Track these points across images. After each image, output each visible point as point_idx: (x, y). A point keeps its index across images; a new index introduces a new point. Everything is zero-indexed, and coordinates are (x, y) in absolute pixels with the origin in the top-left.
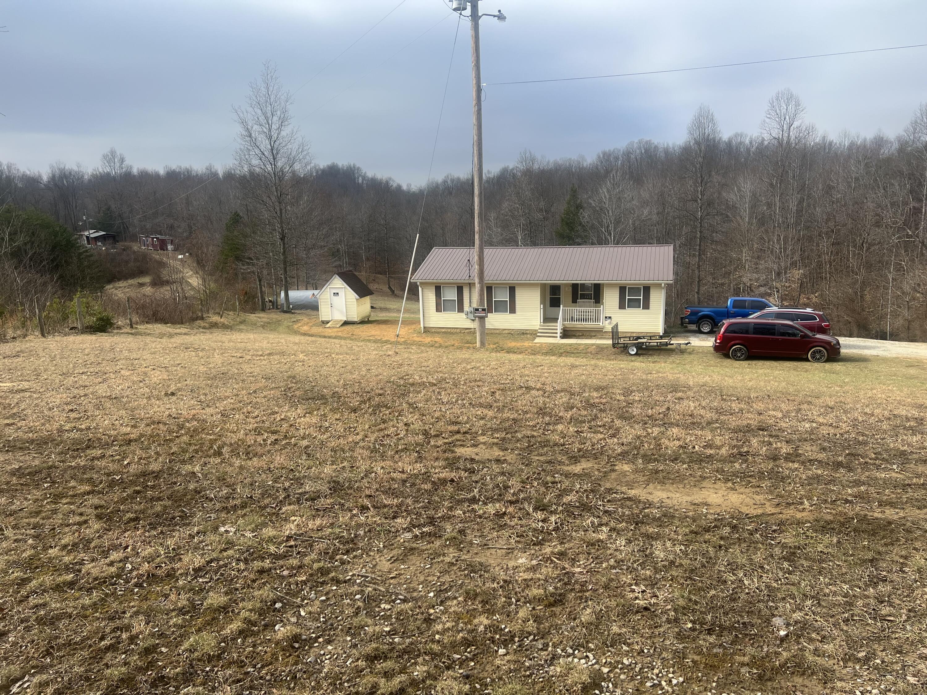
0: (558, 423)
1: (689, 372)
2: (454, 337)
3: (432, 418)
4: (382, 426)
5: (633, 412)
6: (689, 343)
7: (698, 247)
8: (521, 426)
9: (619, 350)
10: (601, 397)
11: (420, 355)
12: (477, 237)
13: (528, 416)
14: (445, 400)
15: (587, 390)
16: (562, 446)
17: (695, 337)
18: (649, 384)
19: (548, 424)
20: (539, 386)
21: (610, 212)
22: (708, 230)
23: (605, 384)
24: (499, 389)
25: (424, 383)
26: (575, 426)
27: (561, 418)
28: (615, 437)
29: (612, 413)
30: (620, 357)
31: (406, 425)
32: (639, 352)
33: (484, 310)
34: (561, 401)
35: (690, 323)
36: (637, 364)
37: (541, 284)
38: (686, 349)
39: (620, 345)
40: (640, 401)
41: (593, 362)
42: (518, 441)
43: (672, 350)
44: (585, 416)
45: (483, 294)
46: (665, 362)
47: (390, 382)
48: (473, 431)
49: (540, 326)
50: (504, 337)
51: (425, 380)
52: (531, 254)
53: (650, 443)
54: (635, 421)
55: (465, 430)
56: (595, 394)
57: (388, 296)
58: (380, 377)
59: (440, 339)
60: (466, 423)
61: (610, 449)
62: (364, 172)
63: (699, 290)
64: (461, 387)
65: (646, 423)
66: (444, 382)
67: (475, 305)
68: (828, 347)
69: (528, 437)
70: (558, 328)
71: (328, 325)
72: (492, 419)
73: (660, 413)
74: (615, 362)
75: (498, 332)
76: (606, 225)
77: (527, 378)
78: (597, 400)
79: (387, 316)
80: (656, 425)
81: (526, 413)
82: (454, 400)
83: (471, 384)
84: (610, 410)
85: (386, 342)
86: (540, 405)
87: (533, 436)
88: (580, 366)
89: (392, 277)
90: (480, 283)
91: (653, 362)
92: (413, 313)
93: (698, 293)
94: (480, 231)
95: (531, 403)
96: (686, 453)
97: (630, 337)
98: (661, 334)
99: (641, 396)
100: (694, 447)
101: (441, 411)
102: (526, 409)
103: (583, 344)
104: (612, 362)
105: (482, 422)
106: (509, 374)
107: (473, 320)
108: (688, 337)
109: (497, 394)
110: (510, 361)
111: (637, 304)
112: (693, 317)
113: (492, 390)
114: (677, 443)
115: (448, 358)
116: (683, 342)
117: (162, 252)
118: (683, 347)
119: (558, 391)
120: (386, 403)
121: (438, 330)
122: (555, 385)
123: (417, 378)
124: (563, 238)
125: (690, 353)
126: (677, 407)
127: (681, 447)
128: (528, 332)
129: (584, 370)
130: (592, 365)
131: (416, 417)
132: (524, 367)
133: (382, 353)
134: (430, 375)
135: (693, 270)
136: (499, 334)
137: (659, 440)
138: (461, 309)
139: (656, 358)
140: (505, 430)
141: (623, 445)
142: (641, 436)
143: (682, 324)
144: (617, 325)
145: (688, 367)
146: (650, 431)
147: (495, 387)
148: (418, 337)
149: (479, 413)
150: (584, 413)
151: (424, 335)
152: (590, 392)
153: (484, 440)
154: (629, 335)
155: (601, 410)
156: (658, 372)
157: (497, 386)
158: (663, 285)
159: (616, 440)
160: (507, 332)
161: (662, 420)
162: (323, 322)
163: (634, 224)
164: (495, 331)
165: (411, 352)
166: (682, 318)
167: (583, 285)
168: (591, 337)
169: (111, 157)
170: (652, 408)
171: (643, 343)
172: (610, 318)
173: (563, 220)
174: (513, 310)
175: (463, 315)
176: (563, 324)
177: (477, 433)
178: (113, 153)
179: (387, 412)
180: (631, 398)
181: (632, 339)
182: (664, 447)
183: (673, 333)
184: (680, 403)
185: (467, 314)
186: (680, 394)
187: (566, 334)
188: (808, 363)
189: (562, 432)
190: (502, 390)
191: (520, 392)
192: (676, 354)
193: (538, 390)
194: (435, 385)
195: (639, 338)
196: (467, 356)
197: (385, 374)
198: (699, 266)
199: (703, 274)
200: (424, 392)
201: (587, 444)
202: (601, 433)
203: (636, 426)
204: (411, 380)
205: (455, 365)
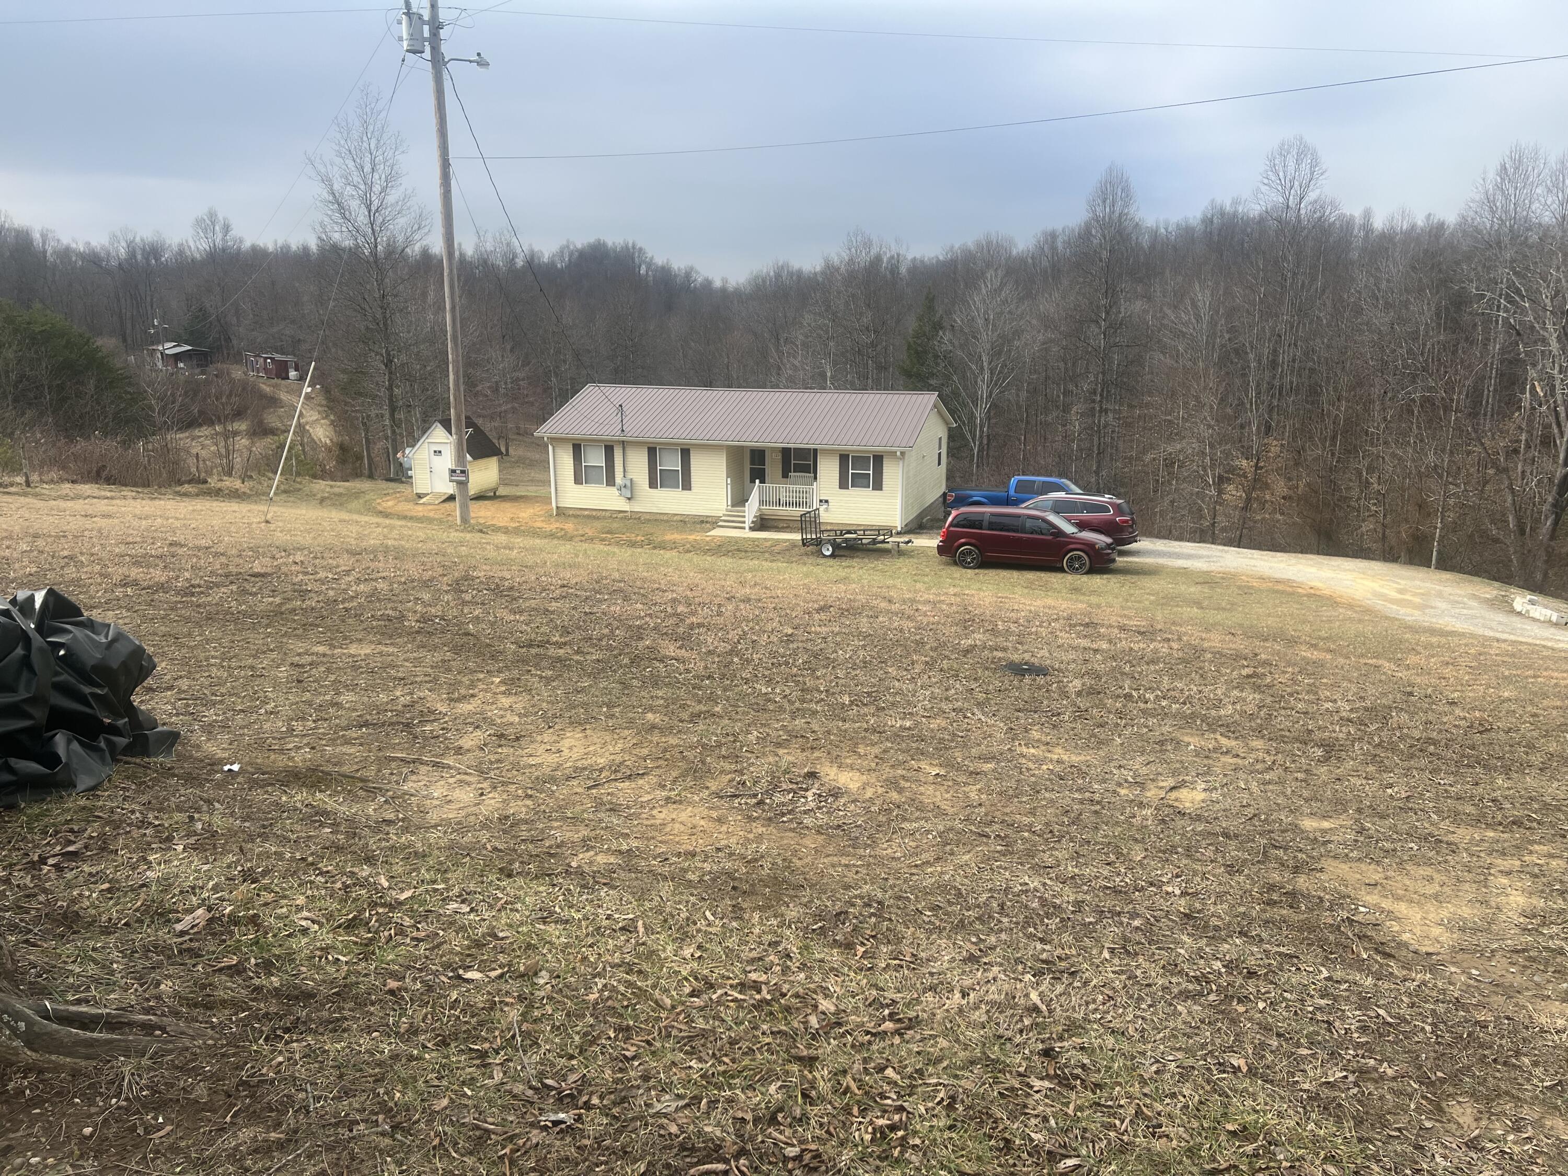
2: (596, 523)
9: (808, 549)
21: (984, 335)
30: (805, 559)
32: (836, 553)
37: (728, 447)
43: (887, 551)
49: (726, 510)
62: (649, 255)
68: (1091, 553)
70: (750, 514)
71: (422, 501)
75: (665, 518)
98: (898, 529)
107: (629, 499)
111: (865, 481)
116: (902, 540)
117: (279, 381)
121: (578, 513)
124: (910, 377)
128: (705, 519)
136: (667, 521)
138: (611, 482)
148: (548, 522)
151: (557, 520)
158: (898, 454)
160: (678, 518)
162: (420, 496)
164: (662, 517)
167: (797, 451)
169: (208, 223)
171: (847, 539)
172: (827, 501)
173: (909, 347)
174: (687, 486)
175: (613, 491)
176: (757, 509)
178: (212, 216)
181: (833, 533)
185: (620, 490)
187: (763, 523)
188: (1060, 575)
195: (845, 532)
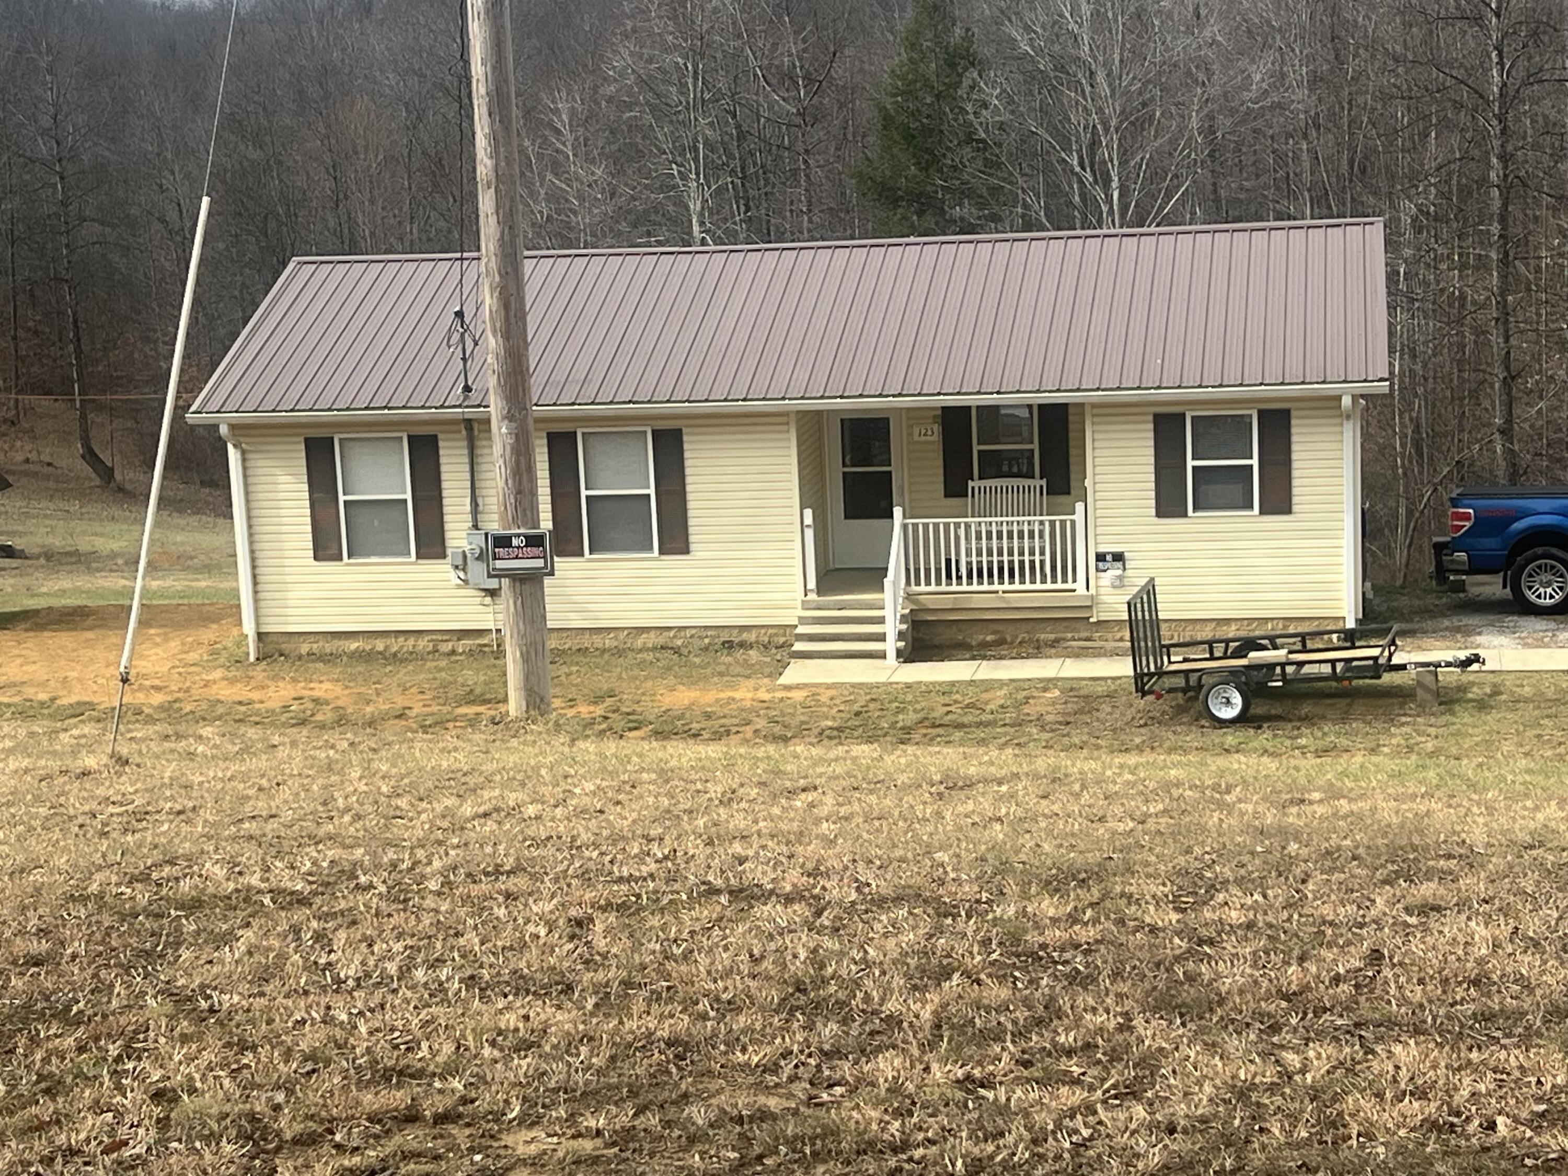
0: (879, 1050)
1: (1473, 786)
2: (403, 674)
3: (287, 1055)
4: (45, 1109)
5: (1219, 976)
6: (1476, 659)
7: (1495, 228)
8: (710, 1073)
9: (1166, 704)
10: (1073, 919)
11: (234, 767)
12: (486, 203)
13: (742, 1021)
14: (350, 971)
15: (1012, 888)
16: (895, 1151)
17: (1502, 631)
18: (1293, 847)
19: (832, 1054)
20: (793, 879)
21: (1100, 77)
22: (1536, 147)
23: (1093, 858)
24: (606, 908)
25: (247, 896)
26: (956, 1054)
27: (894, 1021)
28: (1136, 1096)
29: (1124, 987)
30: (1169, 737)
31: (158, 1096)
32: (1257, 709)
33: (535, 541)
34: (891, 943)
35: (1475, 568)
36: (1240, 763)
37: (802, 415)
38: (1463, 689)
39: (1168, 682)
40: (1250, 926)
41: (1042, 763)
42: (692, 1140)
43: (1402, 695)
44: (1003, 1008)
45: (530, 469)
46: (1373, 751)
47: (84, 899)
48: (483, 1104)
49: (806, 606)
50: (642, 665)
51: (254, 880)
52: (747, 276)
53: (1294, 1118)
54: (1226, 1023)
55: (441, 1104)
56: (1048, 907)
57: (83, 494)
58: (36, 877)
59: (338, 689)
60: (450, 1071)
61: (1112, 1152)
63: (1509, 420)
64: (429, 902)
65: (1275, 1029)
66: (344, 887)
67: (494, 525)
69: (740, 1120)
70: (888, 613)
72: (570, 1045)
73: (1337, 980)
74: (1148, 757)
75: (611, 643)
76: (1086, 138)
77: (737, 848)
78: (1056, 935)
79: (78, 591)
80: (1320, 1035)
81: (732, 1006)
82: (392, 968)
83: (475, 890)
84: (1116, 975)
85: (79, 711)
86: (798, 967)
87: (763, 1115)
88: (986, 781)
89: (100, 407)
90: (509, 417)
91: (1320, 753)
92: (208, 569)
93: (1506, 432)
94: (500, 178)
95: (755, 960)
96: (1456, 1153)
97: (1210, 644)
98: (1351, 624)
99: (1255, 907)
100: (1492, 1126)
101: (328, 1020)
102: (728, 989)
103: (1001, 684)
104: (1132, 759)
105: (524, 1064)
106: (655, 832)
107: (493, 593)
108: (1468, 632)
109: (599, 927)
110: (664, 775)
111: (1237, 489)
112: (1490, 543)
113: (573, 912)
114: (1413, 1108)
115: (369, 774)
116: (1448, 655)
118: (1450, 676)
119: (881, 902)
120: (61, 999)
121: (330, 647)
122: (866, 874)
123: (219, 872)
124: (895, 202)
125: (1482, 705)
126: (1416, 946)
127: (1432, 1125)
128: (752, 637)
129: (1001, 798)
130: (1037, 776)
131: (207, 1056)
132: (727, 801)
133: (55, 765)
134: (278, 855)
135: (1480, 332)
136: (619, 652)
137: (1335, 1099)
138: (431, 544)
139: (1330, 734)
140: (633, 1094)
141: (1171, 1130)
142: (1253, 1087)
143: (1441, 572)
144: (1150, 590)
145: (1467, 767)
146: (1292, 1059)
147: (589, 896)
148: (232, 681)
149: (510, 1020)
150: (997, 993)
151: (260, 673)
152: (1025, 896)
153: (533, 1149)
154: (1206, 633)
155: (1075, 979)
156: (1335, 794)
157: (601, 892)
158: (1346, 401)
159: (1139, 1111)
160: (652, 639)
161: (1348, 1008)
163: (1209, 131)
164: (598, 641)
165: (191, 755)
166: (1439, 548)
167: (990, 413)
168: (1037, 650)
170: (1302, 959)
171: (1271, 666)
172: (1119, 557)
173: (888, 120)
174: (677, 541)
175: (440, 571)
176: (909, 597)
177: (498, 1116)
179: (70, 1041)
180: (1208, 914)
181: (1219, 651)
182: (1354, 1129)
183: (1402, 618)
184: (1426, 930)
185: (462, 566)
186: (1427, 890)
189: (895, 1089)
190: (621, 908)
191: (705, 913)
192: (1422, 710)
193: (789, 900)
194: (303, 901)
195: (1251, 644)
196: (461, 760)
197: (61, 861)
198: (1505, 314)
199: (1522, 345)
200: (248, 936)
201: (1010, 1139)
202: (1076, 1082)
203: (1233, 1044)
204: (185, 886)
205: (403, 803)
